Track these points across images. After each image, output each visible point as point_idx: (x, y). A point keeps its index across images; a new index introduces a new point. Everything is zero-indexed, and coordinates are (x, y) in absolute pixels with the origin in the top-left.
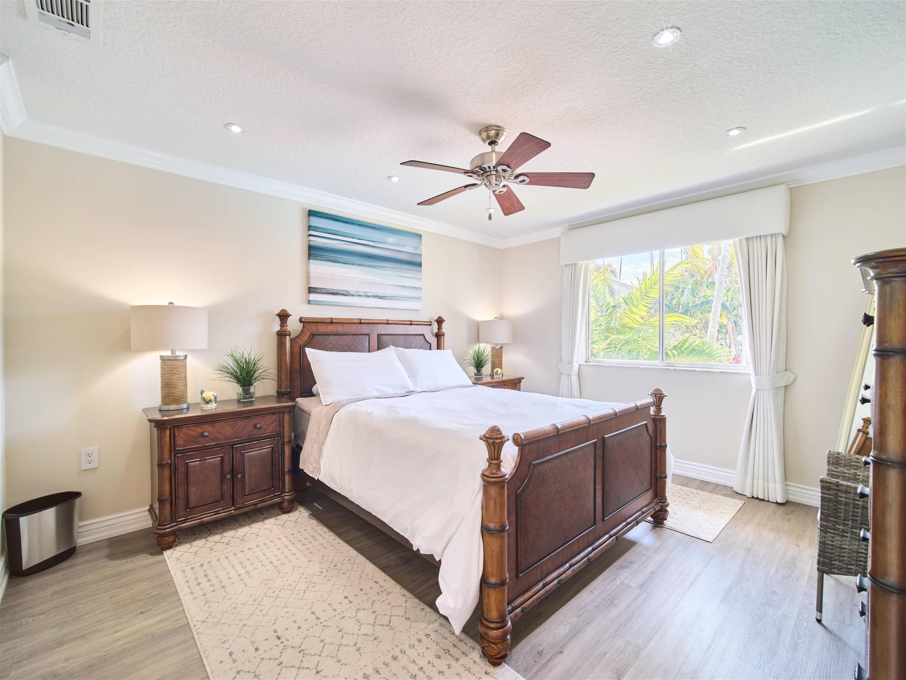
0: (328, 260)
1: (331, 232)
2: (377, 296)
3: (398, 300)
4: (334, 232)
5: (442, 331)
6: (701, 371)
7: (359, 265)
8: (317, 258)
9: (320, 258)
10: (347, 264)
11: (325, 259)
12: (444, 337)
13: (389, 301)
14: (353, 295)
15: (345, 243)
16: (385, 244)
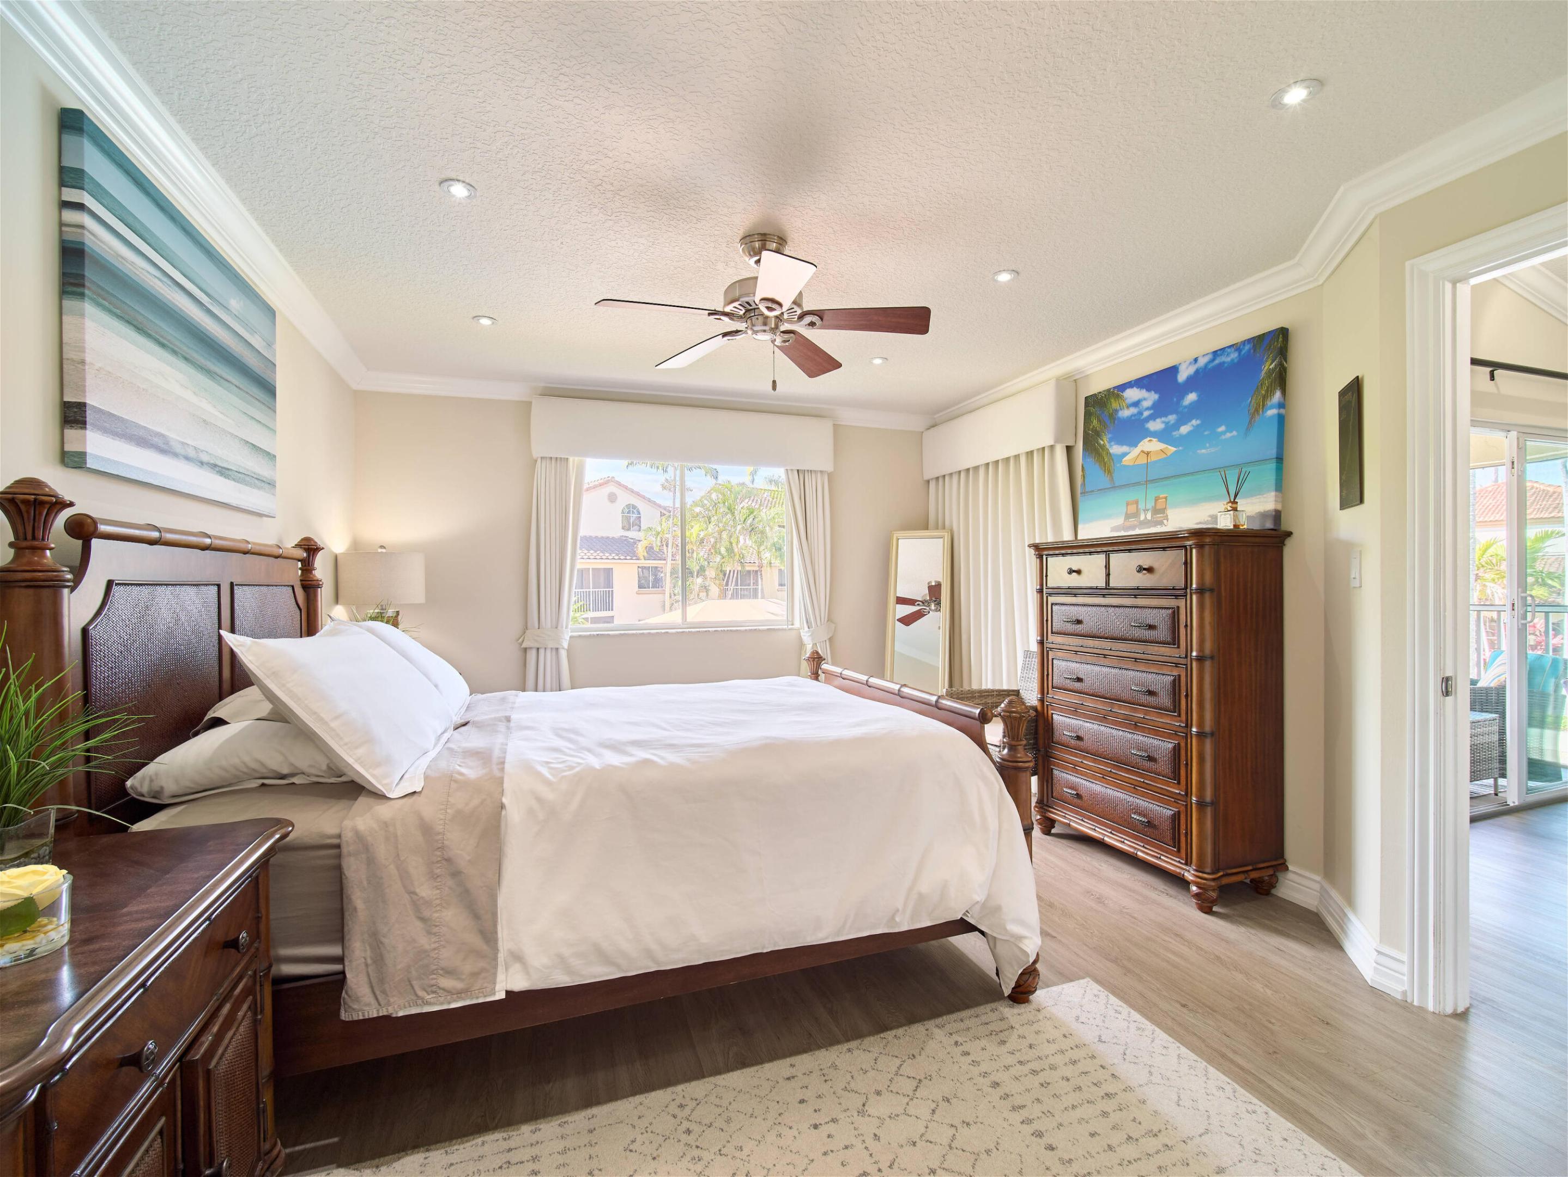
0: (127, 317)
1: (130, 220)
2: (215, 466)
3: (246, 485)
4: (138, 227)
5: (315, 576)
6: (746, 630)
7: (186, 359)
8: (101, 300)
9: (107, 304)
10: (163, 345)
11: (118, 311)
12: (321, 590)
13: (233, 482)
14: (176, 455)
15: (158, 274)
16: (226, 309)
